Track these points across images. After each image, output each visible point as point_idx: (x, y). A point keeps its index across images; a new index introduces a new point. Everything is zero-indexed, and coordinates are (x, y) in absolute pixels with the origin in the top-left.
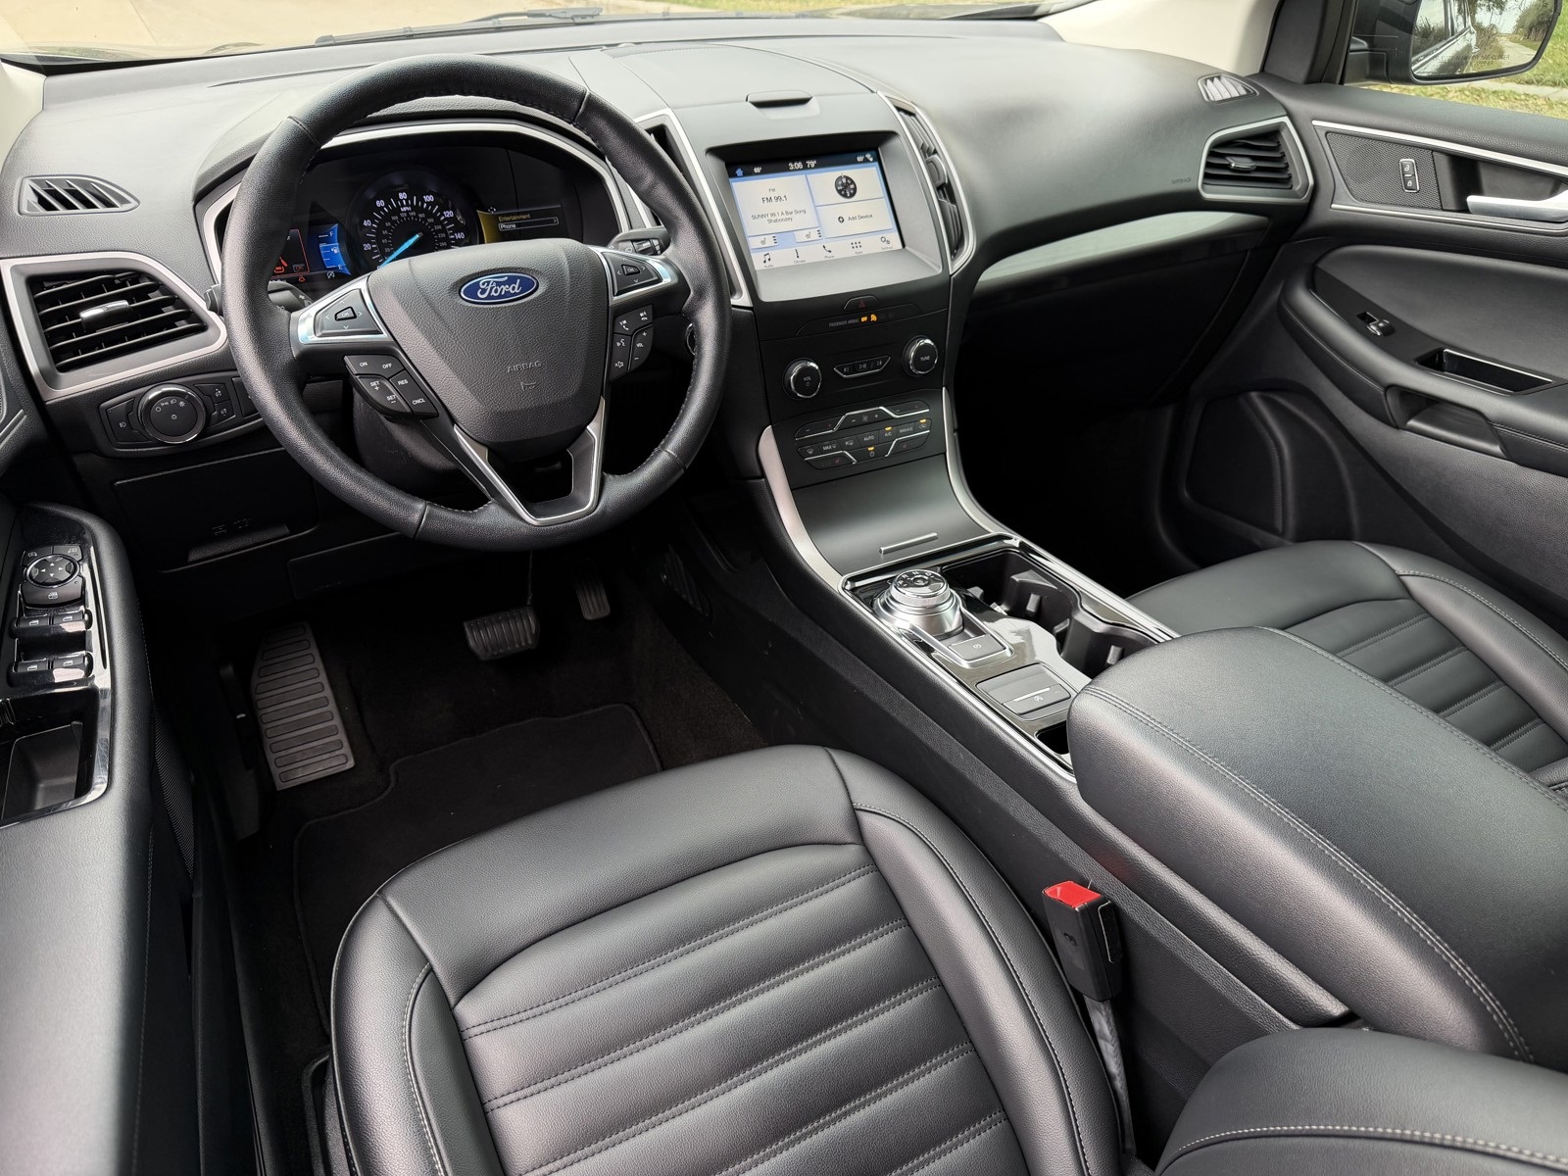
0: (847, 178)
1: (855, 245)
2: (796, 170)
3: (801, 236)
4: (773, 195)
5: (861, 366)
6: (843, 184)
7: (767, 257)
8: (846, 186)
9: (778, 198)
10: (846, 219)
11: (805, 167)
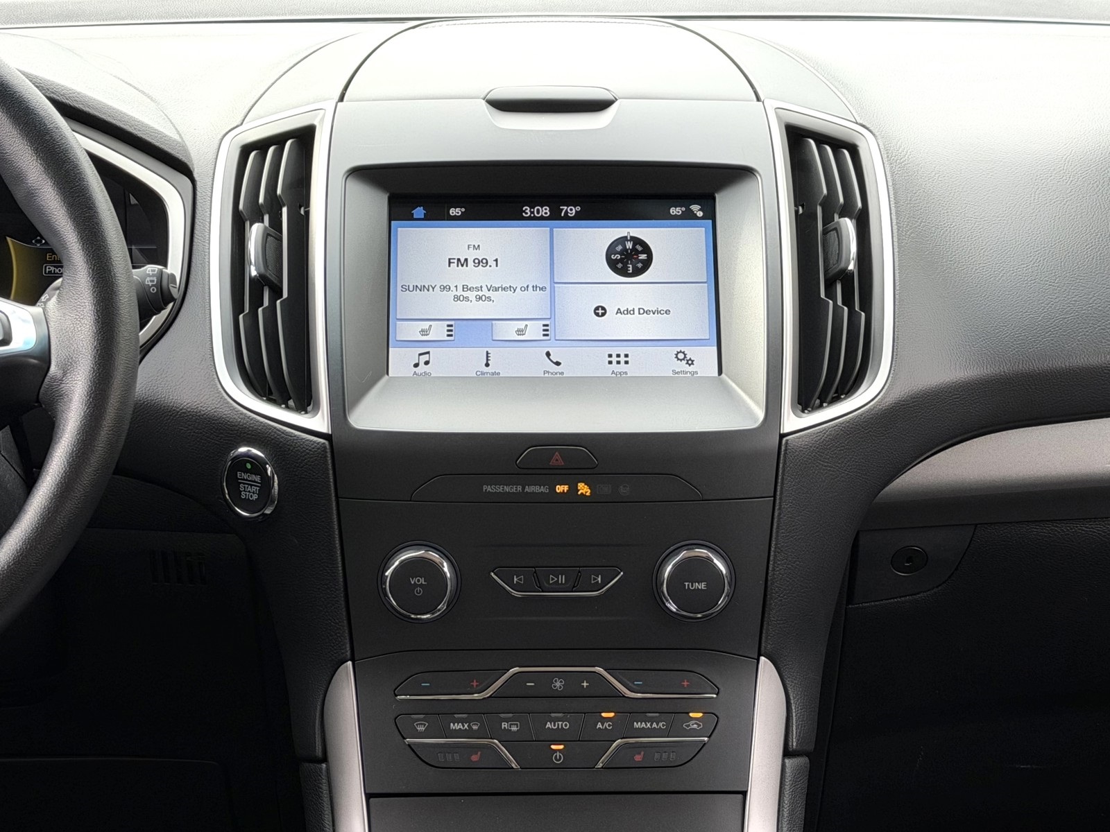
0: (637, 241)
1: (614, 359)
2: (535, 218)
3: (508, 331)
4: (472, 255)
5: (552, 579)
6: (625, 249)
7: (425, 358)
8: (628, 256)
9: (479, 262)
10: (611, 311)
11: (555, 216)
